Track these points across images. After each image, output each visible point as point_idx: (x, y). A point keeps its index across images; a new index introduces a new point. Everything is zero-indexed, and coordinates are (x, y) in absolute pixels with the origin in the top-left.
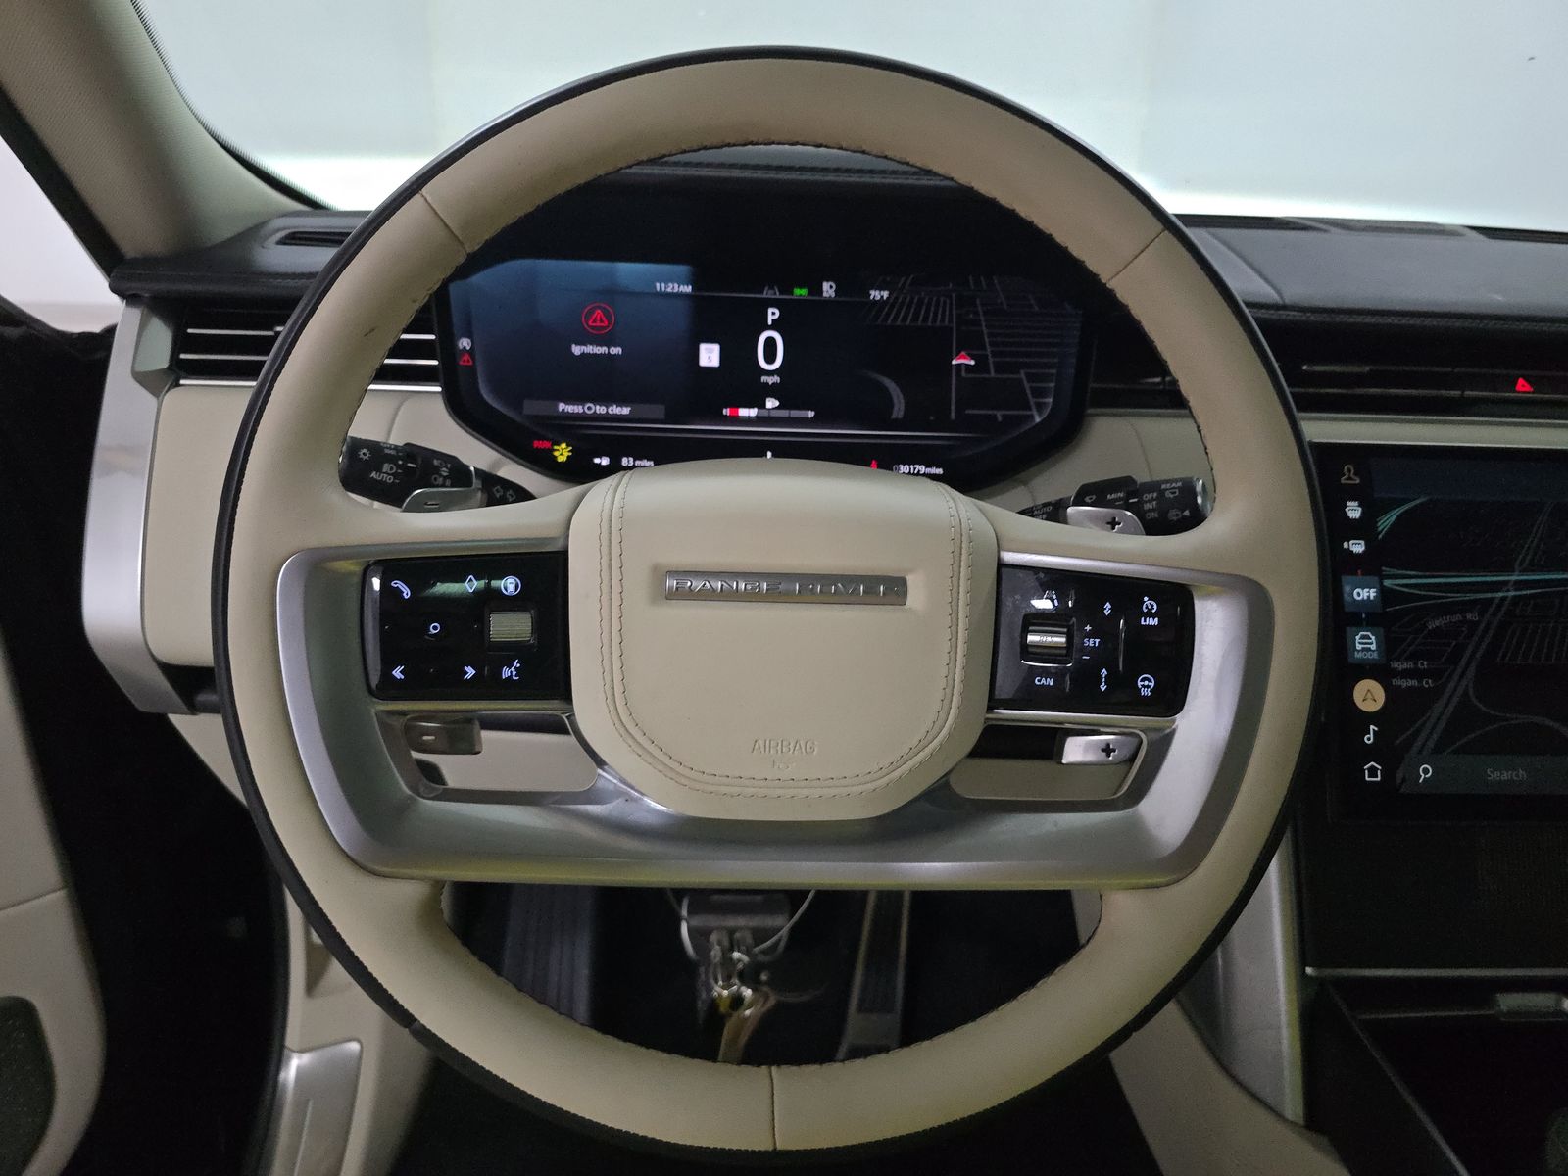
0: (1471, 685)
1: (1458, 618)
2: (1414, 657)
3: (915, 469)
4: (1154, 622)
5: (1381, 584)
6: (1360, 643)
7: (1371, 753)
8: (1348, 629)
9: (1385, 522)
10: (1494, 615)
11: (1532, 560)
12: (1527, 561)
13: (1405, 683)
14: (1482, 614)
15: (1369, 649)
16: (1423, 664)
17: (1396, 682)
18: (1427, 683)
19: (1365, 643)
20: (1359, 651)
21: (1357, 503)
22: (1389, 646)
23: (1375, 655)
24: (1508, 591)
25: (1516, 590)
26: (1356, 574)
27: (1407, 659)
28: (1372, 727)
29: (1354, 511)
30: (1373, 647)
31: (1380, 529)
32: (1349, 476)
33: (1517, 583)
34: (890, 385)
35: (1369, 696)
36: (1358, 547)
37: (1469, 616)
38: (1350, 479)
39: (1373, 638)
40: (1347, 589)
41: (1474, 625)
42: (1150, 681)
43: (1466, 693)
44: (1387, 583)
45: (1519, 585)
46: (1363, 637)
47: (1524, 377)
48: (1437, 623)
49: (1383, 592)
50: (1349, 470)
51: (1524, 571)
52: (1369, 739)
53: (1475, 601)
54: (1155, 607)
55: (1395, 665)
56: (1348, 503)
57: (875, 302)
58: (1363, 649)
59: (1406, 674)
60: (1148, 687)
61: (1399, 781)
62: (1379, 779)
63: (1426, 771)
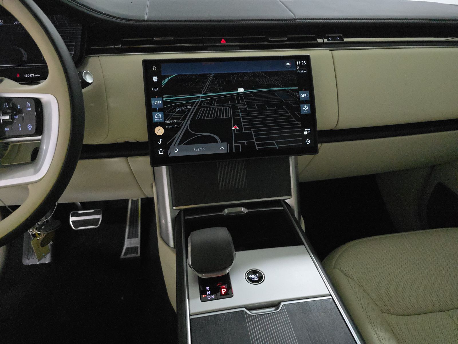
0: (189, 126)
1: (185, 108)
2: (172, 119)
3: (31, 75)
4: (30, 109)
5: (163, 100)
6: (156, 117)
7: (160, 146)
8: (153, 113)
9: (165, 82)
10: (195, 106)
11: (207, 90)
12: (205, 91)
13: (169, 127)
14: (192, 106)
15: (159, 118)
16: (175, 121)
17: (167, 127)
18: (176, 126)
19: (158, 117)
20: (156, 119)
21: (156, 77)
22: (165, 117)
23: (161, 120)
24: (200, 99)
25: (202, 99)
26: (156, 97)
27: (171, 120)
28: (160, 139)
29: (155, 79)
30: (160, 117)
31: (163, 84)
32: (154, 69)
33: (202, 97)
34: (23, 51)
35: (159, 131)
36: (156, 90)
37: (188, 107)
38: (155, 70)
39: (160, 115)
40: (153, 102)
41: (189, 110)
42: (30, 126)
43: (187, 128)
44: (164, 99)
45: (203, 97)
46: (157, 115)
47: (224, 39)
48: (179, 110)
49: (163, 101)
50: (154, 68)
51: (204, 93)
52: (160, 143)
53: (191, 102)
54: (30, 105)
55: (167, 122)
56: (154, 77)
57: (16, 25)
58: (158, 118)
59: (170, 124)
60: (30, 128)
61: (168, 154)
62: (163, 153)
63: (176, 150)
